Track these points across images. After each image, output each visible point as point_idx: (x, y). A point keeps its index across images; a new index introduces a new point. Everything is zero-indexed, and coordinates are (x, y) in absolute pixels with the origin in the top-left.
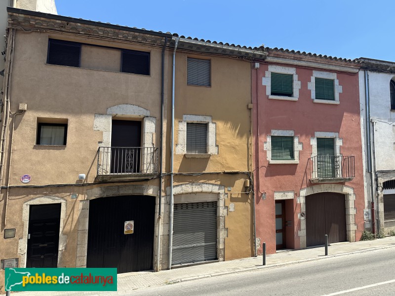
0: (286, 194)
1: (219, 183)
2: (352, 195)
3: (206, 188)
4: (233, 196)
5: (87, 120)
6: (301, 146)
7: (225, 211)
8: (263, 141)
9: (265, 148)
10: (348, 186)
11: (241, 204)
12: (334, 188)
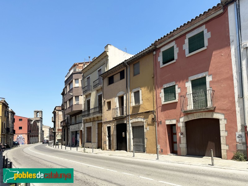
0: (172, 121)
1: (143, 117)
2: (223, 120)
3: (140, 120)
4: (148, 123)
5: (113, 99)
6: (180, 89)
7: (146, 130)
8: (159, 92)
9: (160, 96)
10: (218, 113)
11: (151, 127)
12: (205, 115)
